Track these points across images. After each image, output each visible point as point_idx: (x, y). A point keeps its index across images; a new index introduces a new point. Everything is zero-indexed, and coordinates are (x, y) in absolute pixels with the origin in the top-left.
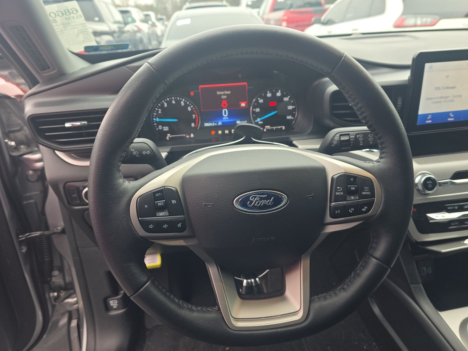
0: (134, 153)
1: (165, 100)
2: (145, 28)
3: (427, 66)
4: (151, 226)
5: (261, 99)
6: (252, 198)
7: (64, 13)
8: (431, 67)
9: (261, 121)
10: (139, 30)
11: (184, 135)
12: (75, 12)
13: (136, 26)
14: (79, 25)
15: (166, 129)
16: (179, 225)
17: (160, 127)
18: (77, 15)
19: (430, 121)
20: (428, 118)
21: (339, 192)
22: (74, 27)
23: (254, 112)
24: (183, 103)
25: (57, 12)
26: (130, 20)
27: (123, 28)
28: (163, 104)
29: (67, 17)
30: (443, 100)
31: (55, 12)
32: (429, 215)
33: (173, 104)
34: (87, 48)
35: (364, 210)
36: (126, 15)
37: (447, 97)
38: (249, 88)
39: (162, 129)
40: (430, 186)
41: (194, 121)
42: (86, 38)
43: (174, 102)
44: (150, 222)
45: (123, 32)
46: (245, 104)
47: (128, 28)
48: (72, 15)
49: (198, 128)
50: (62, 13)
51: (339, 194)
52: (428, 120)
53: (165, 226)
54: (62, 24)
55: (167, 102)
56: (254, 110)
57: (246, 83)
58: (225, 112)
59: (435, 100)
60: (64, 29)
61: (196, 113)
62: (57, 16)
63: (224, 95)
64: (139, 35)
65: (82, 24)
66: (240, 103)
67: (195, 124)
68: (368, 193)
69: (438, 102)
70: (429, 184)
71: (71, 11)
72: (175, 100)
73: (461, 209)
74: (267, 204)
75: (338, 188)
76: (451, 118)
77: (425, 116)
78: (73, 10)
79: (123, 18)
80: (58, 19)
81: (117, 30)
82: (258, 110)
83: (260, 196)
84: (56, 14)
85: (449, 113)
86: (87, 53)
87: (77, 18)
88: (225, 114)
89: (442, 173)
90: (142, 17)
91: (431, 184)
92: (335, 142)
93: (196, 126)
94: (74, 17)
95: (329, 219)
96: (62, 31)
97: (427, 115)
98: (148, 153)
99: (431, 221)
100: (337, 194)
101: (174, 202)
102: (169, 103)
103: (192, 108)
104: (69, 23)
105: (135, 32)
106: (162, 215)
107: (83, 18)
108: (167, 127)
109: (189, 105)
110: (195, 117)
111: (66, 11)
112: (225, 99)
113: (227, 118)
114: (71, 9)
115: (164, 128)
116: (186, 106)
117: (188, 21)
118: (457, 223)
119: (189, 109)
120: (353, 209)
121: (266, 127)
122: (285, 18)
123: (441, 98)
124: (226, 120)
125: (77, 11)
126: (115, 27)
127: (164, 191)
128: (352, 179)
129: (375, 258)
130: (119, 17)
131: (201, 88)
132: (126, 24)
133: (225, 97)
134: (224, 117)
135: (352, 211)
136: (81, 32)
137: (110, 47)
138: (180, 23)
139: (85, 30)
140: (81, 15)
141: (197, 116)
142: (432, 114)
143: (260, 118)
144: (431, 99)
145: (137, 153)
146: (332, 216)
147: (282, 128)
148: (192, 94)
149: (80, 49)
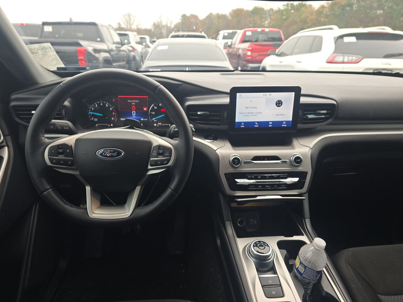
0: (59, 128)
1: (97, 103)
2: (139, 48)
3: (238, 94)
4: (54, 161)
5: (155, 107)
6: (106, 151)
7: (43, 49)
8: (240, 95)
9: (155, 119)
10: (134, 49)
11: (107, 124)
12: (50, 49)
13: (132, 47)
14: (53, 55)
15: (96, 120)
16: (70, 163)
17: (92, 119)
18: (51, 50)
19: (243, 126)
20: (242, 124)
21: (155, 153)
22: (49, 56)
23: (151, 114)
24: (107, 105)
25: (38, 48)
26: (126, 41)
27: (120, 48)
28: (95, 105)
29: (45, 51)
30: (250, 114)
31: (37, 48)
32: (236, 180)
33: (101, 105)
34: (58, 68)
35: (165, 163)
36: (123, 38)
37: (252, 113)
38: (149, 99)
39: (94, 120)
40: (236, 163)
41: (114, 116)
42: (57, 63)
43: (101, 104)
44: (54, 159)
45: (120, 51)
46: (147, 109)
47: (124, 48)
48: (47, 50)
49: (116, 121)
50: (42, 49)
51: (154, 154)
52: (242, 125)
53: (62, 162)
54: (42, 54)
55: (97, 104)
56: (151, 113)
57: (147, 97)
58: (134, 112)
59: (245, 114)
60: (43, 57)
61: (115, 112)
62: (39, 50)
63: (134, 102)
64: (132, 53)
65: (54, 55)
66: (143, 108)
67: (114, 118)
68: (168, 155)
69: (247, 116)
70: (236, 161)
71: (47, 48)
72: (102, 103)
73: (255, 178)
74: (113, 155)
75: (154, 151)
76: (256, 125)
77: (240, 123)
78: (48, 47)
79: (121, 40)
80: (39, 52)
81: (114, 49)
82: (153, 113)
83: (110, 151)
84: (38, 49)
85: (255, 122)
86: (59, 71)
87: (51, 52)
88: (134, 114)
89: (246, 157)
90: (138, 40)
91: (237, 161)
92: (172, 132)
93: (115, 119)
94: (49, 52)
95: (150, 167)
96: (42, 58)
97: (241, 123)
98: (67, 128)
99: (237, 184)
100: (153, 154)
101: (68, 151)
102: (99, 105)
103: (112, 109)
104: (46, 54)
105: (130, 51)
106: (61, 157)
107: (55, 52)
108: (97, 119)
109: (110, 107)
110: (114, 114)
111: (44, 48)
112: (134, 105)
113: (135, 116)
114: (47, 47)
115: (95, 119)
116: (109, 107)
117: (166, 47)
118: (253, 186)
119: (111, 109)
120: (160, 162)
121: (159, 123)
122: (250, 48)
123: (249, 113)
124: (134, 117)
125: (50, 48)
126: (113, 47)
127: (64, 145)
128: (162, 148)
129: (170, 188)
130: (117, 39)
131: (119, 97)
132: (123, 44)
133: (134, 104)
134: (133, 115)
135: (159, 163)
136: (54, 59)
137: (74, 68)
138: (159, 48)
139: (56, 58)
140: (53, 50)
141: (115, 113)
142: (244, 122)
143: (155, 118)
144: (243, 113)
145: (60, 128)
146: (151, 166)
147: (169, 125)
148: (114, 100)
149: (55, 69)
